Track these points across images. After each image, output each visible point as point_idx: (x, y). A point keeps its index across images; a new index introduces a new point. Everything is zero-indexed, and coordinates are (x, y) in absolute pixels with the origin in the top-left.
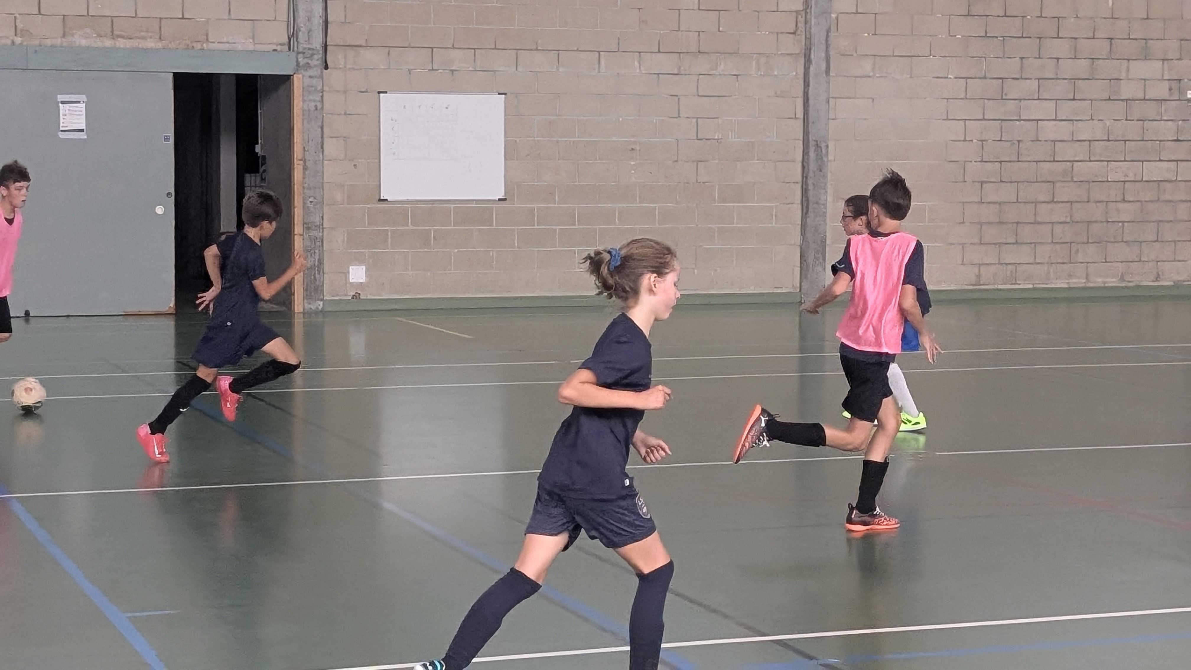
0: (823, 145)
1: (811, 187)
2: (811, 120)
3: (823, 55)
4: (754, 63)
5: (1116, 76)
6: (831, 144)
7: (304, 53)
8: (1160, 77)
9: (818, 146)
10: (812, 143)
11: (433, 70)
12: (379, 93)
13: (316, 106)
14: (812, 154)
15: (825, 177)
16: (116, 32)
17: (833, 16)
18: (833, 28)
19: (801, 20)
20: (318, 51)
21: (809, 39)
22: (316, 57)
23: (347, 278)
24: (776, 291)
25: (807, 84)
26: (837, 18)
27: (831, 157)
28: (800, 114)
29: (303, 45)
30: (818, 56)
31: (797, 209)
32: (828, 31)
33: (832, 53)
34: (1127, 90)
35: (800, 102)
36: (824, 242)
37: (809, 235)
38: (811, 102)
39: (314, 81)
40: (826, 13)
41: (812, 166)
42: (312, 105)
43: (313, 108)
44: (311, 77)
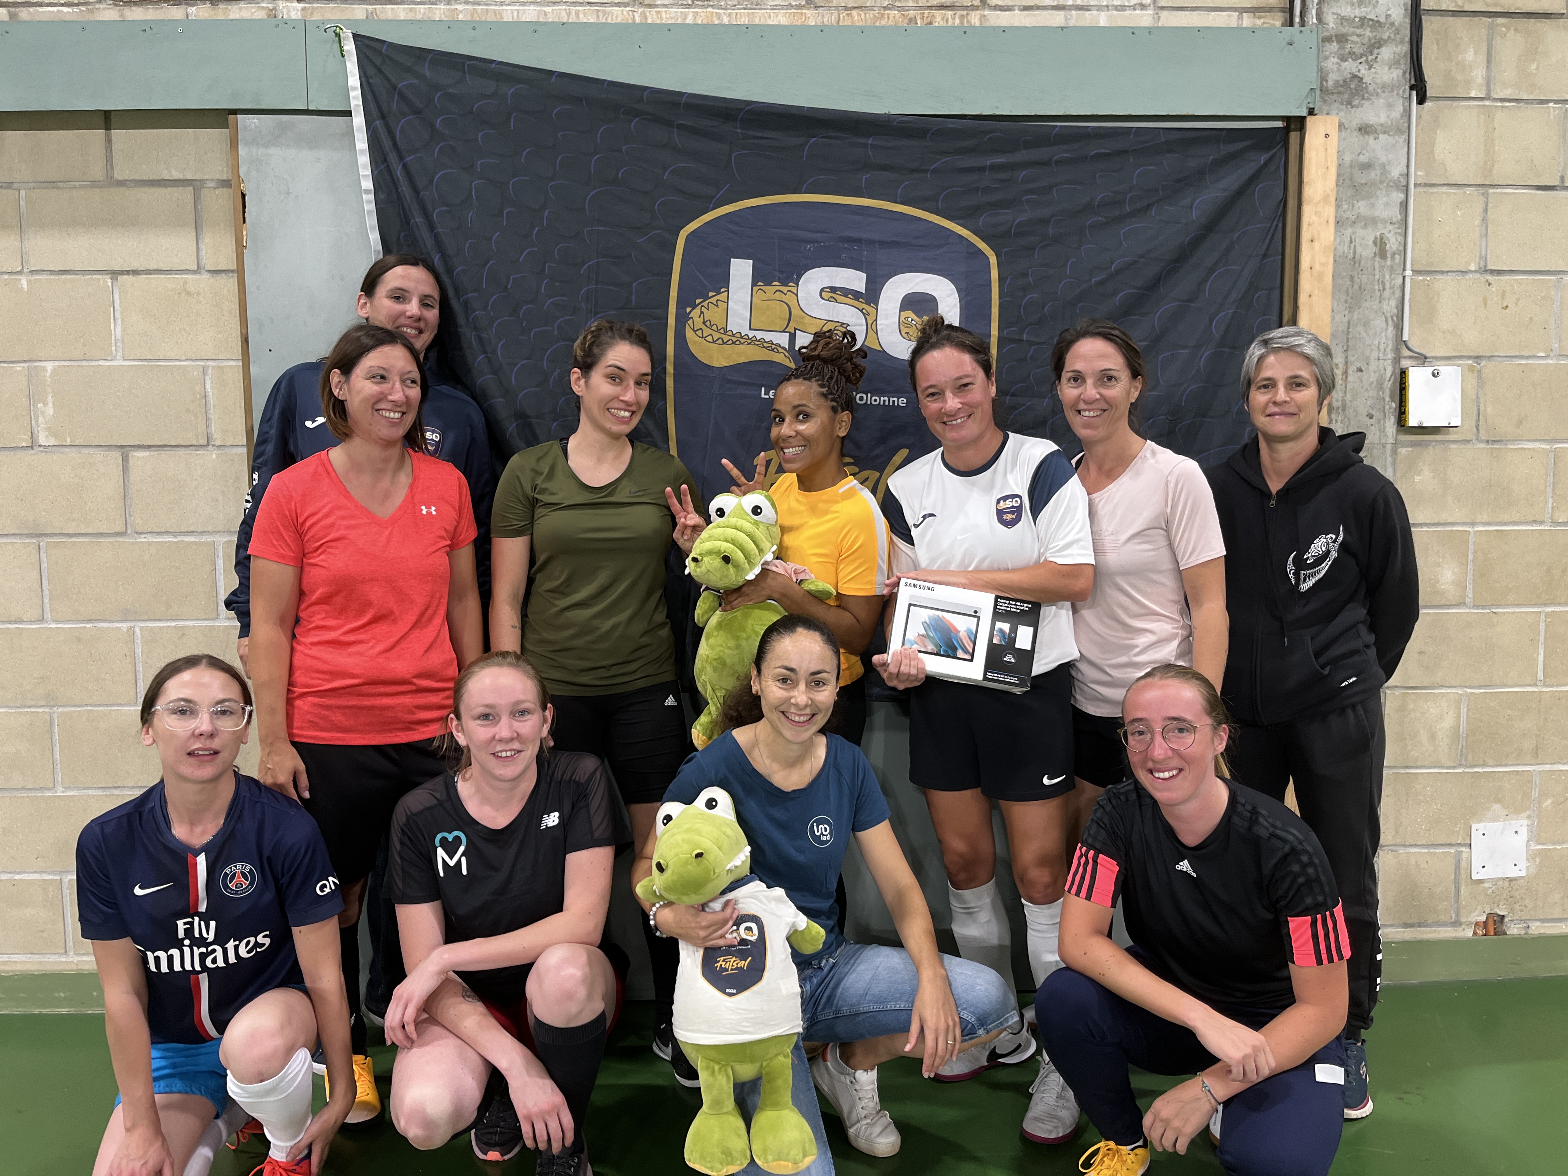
7: (1342, 39)
13: (1380, 243)
20: (1393, 31)
22: (1387, 53)
23: (1464, 863)
29: (1341, 9)
39: (1378, 147)
42: (1366, 238)
43: (1367, 250)
44: (1365, 129)
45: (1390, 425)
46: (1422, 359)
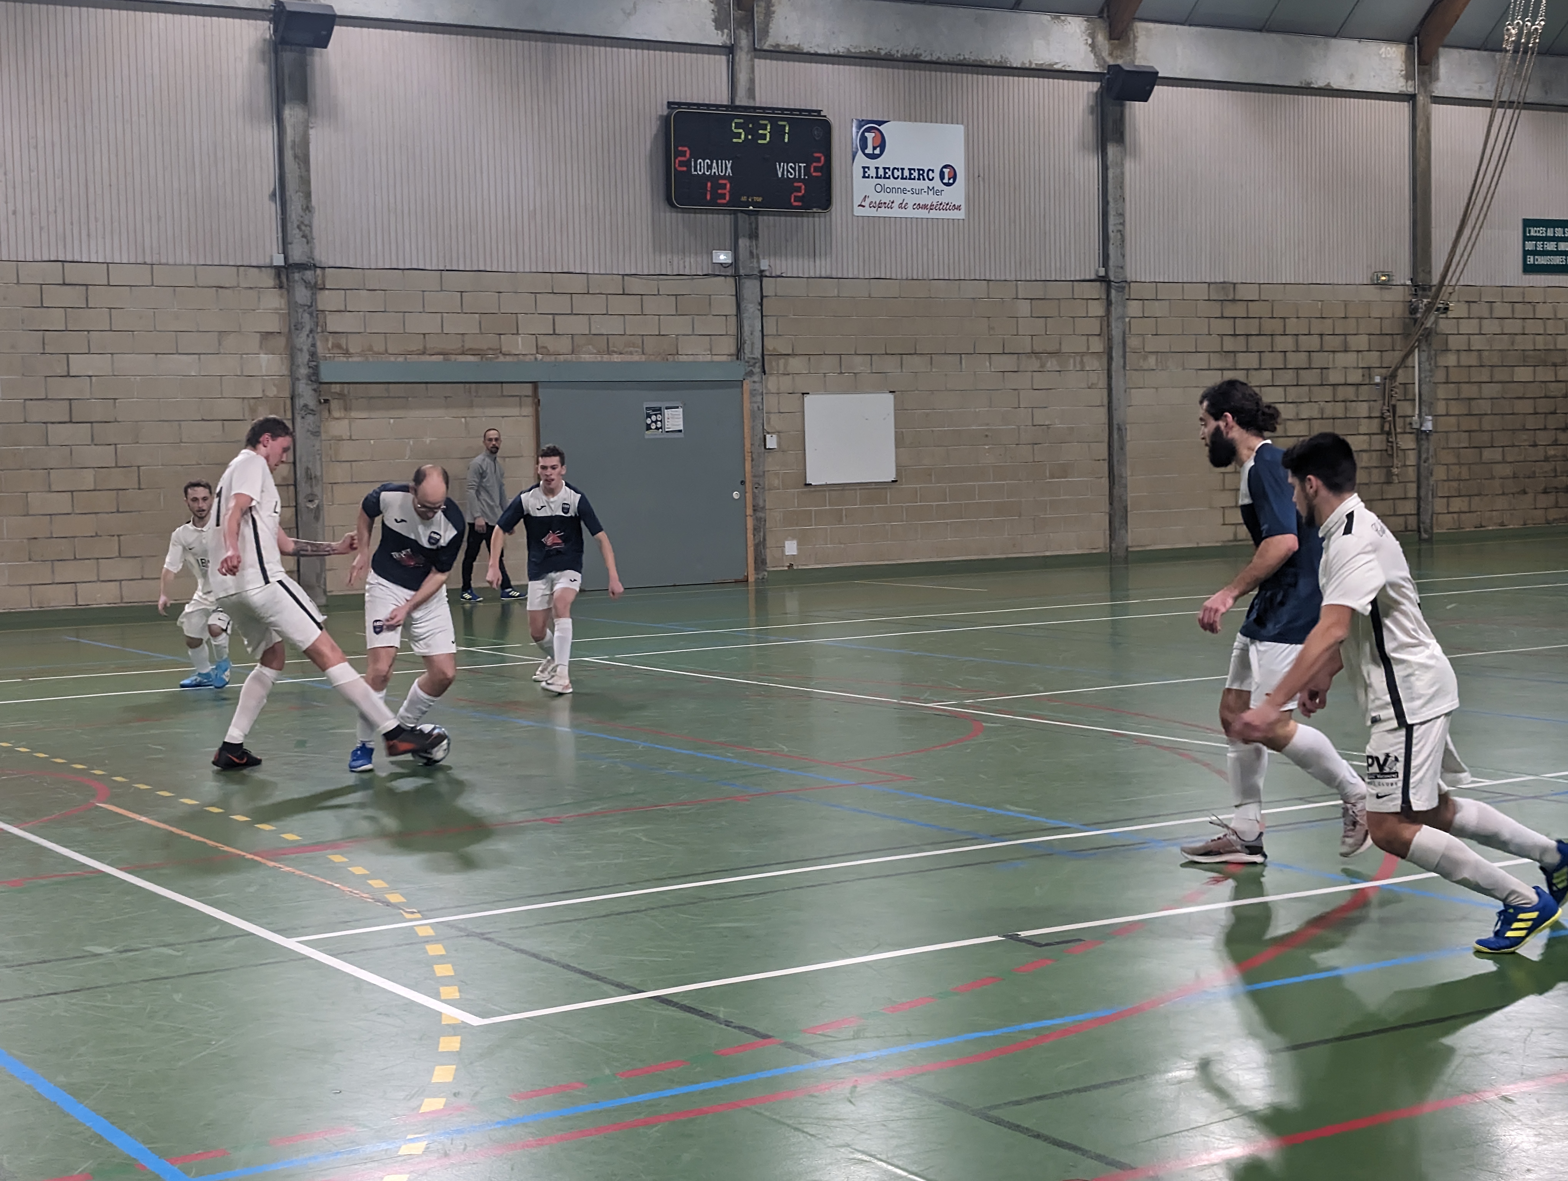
0: (1123, 428)
1: (1115, 463)
2: (1114, 407)
3: (1121, 353)
4: (1072, 361)
5: (1326, 366)
6: (1128, 426)
7: (749, 362)
8: (1355, 365)
9: (1119, 429)
10: (1115, 427)
11: (841, 373)
12: (803, 394)
13: (758, 407)
14: (1116, 436)
15: (1125, 454)
16: (611, 349)
17: (1127, 320)
18: (1127, 332)
19: (1105, 324)
20: (757, 359)
21: (1110, 339)
22: (757, 365)
23: (783, 552)
24: (1094, 551)
25: (1110, 377)
26: (1130, 322)
27: (1128, 438)
28: (1106, 402)
29: (748, 355)
30: (1116, 354)
31: (1105, 481)
32: (1124, 333)
33: (1128, 350)
34: (1334, 377)
35: (1105, 392)
36: (1126, 508)
37: (1115, 504)
38: (1114, 392)
39: (757, 386)
40: (1122, 318)
41: (1116, 446)
42: (756, 406)
43: (756, 409)
44: (754, 382)
45: (763, 447)
46: (768, 433)
